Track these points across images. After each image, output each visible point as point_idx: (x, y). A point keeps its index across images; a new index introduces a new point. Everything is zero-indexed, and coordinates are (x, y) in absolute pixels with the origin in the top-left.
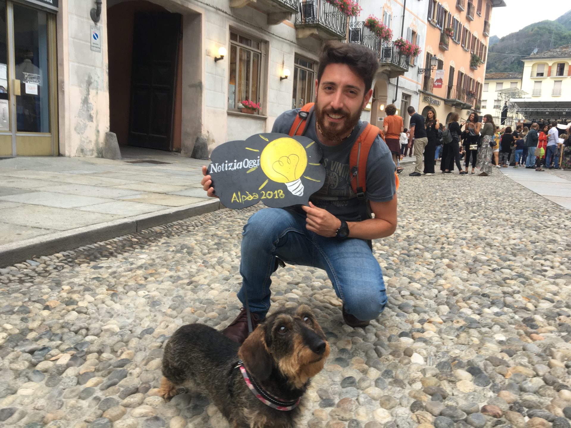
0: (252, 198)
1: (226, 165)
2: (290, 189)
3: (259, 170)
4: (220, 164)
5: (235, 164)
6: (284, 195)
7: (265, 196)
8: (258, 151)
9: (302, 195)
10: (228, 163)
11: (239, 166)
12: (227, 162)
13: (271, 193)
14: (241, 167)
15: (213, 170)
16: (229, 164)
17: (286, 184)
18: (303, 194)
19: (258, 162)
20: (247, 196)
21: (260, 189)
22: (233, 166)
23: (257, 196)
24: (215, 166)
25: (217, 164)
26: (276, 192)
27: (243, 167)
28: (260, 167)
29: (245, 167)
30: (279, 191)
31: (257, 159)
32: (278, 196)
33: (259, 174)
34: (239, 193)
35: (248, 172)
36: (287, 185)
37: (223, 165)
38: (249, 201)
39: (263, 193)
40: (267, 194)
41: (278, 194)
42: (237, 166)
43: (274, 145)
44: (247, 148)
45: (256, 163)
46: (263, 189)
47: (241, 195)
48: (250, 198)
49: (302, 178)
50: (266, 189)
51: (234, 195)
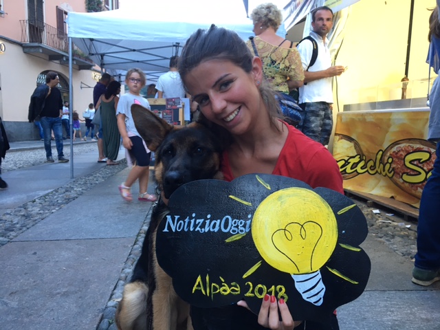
0: (229, 291)
1: (193, 221)
2: (300, 287)
3: (248, 241)
4: (182, 218)
5: (208, 222)
6: (287, 297)
7: (253, 292)
8: (250, 204)
9: (320, 303)
10: (196, 218)
11: (214, 227)
12: (194, 215)
13: (265, 288)
14: (216, 230)
15: (169, 228)
16: (198, 221)
17: (292, 276)
19: (247, 226)
20: (221, 286)
21: (245, 276)
22: (203, 226)
23: (239, 289)
24: (173, 220)
25: (177, 217)
26: (273, 287)
27: (220, 229)
28: (249, 234)
29: (223, 230)
30: (279, 287)
33: (247, 248)
34: (207, 278)
35: (227, 241)
37: (187, 220)
39: (249, 286)
40: (256, 289)
41: (276, 293)
42: (212, 226)
43: (280, 198)
45: (244, 226)
46: (249, 278)
47: (211, 282)
48: (226, 290)
49: (324, 270)
50: (255, 278)
51: (199, 279)
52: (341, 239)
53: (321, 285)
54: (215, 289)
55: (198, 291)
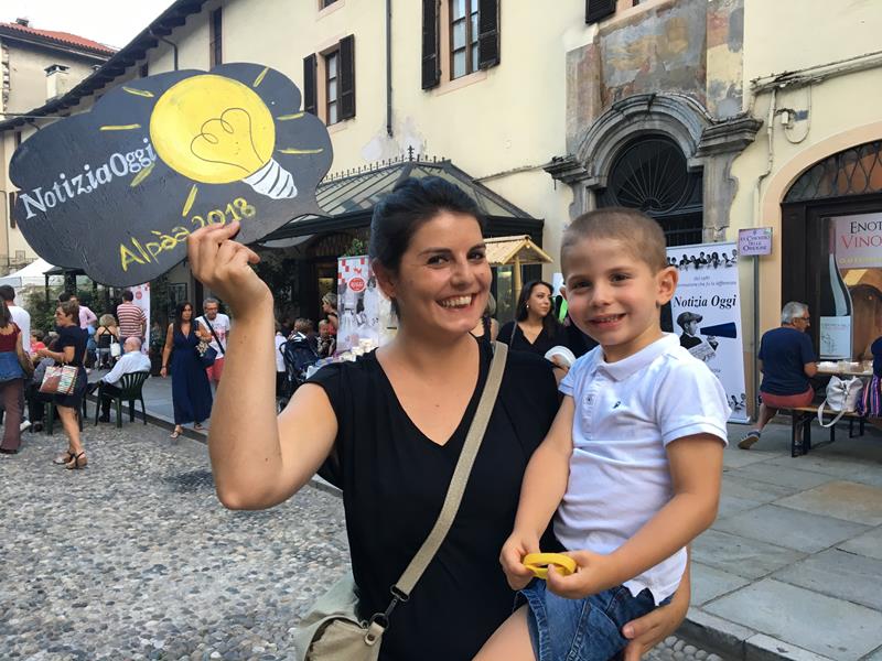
0: (175, 242)
1: (66, 184)
2: (262, 189)
3: (162, 170)
4: (46, 188)
5: (90, 175)
6: (252, 208)
8: (137, 126)
10: (69, 178)
11: (103, 177)
12: (63, 176)
13: (219, 212)
14: (109, 178)
15: (34, 209)
16: (74, 181)
17: (245, 181)
18: (295, 190)
19: (150, 153)
20: (160, 242)
21: (185, 214)
22: (86, 182)
23: (187, 232)
24: (34, 197)
25: (37, 191)
26: (229, 206)
27: (114, 175)
28: (159, 161)
29: (119, 174)
30: (236, 202)
31: (146, 145)
32: (239, 213)
34: (135, 242)
35: (134, 184)
36: (250, 182)
37: (56, 187)
38: (170, 250)
39: (197, 221)
42: (99, 178)
44: (104, 128)
45: (146, 155)
46: (192, 213)
47: (143, 244)
48: (170, 242)
49: (277, 155)
51: (123, 250)
53: (284, 174)
54: (155, 249)
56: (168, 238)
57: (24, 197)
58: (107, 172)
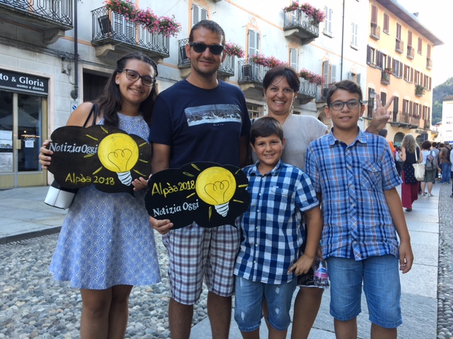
1: (65, 146)
2: (119, 178)
3: (96, 157)
4: (60, 145)
5: (74, 147)
6: (114, 182)
7: (98, 181)
8: (97, 139)
9: (129, 185)
12: (66, 143)
13: (104, 179)
14: (79, 151)
16: (68, 147)
17: (117, 173)
19: (96, 150)
20: (81, 178)
21: (94, 174)
22: (71, 149)
23: (90, 180)
24: (54, 145)
25: (56, 144)
26: (108, 178)
27: (81, 151)
28: (96, 154)
30: (110, 178)
31: (96, 147)
32: (109, 182)
34: (74, 175)
35: (85, 157)
37: (62, 146)
38: (82, 182)
39: (96, 178)
40: (100, 179)
42: (76, 149)
43: (112, 137)
44: (87, 135)
46: (96, 175)
47: (76, 177)
48: (84, 180)
49: (132, 171)
50: (99, 175)
51: (69, 175)
52: (140, 157)
53: (130, 177)
54: (78, 179)
55: (69, 181)
56: (84, 179)
57: (51, 144)
58: (80, 149)
